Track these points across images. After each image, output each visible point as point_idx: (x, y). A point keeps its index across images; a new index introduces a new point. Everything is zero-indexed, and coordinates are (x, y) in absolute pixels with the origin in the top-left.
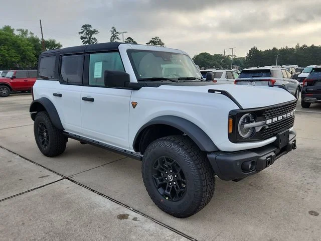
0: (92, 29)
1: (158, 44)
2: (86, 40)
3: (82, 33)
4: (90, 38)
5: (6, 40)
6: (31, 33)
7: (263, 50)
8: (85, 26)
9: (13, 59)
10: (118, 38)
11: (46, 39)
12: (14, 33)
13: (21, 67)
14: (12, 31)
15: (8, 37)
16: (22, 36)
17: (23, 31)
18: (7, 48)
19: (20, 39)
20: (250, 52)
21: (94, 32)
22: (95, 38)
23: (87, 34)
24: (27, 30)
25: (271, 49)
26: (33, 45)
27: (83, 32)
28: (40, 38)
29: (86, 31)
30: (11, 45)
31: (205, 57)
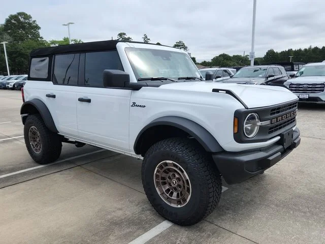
1: (182, 48)
20: (267, 53)
25: (287, 50)
29: (121, 38)
31: (224, 59)
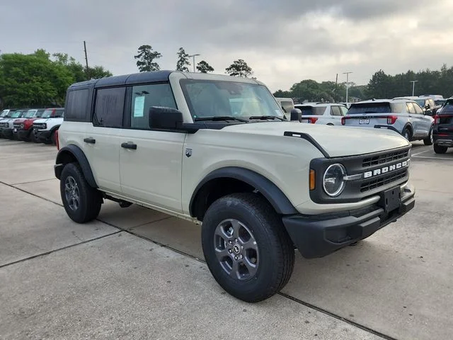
0: (152, 52)
1: (243, 70)
2: (144, 66)
3: (139, 57)
4: (149, 63)
5: (39, 68)
6: (72, 59)
7: (394, 75)
8: (143, 48)
9: (49, 94)
10: (187, 63)
11: (92, 66)
12: (50, 58)
13: (58, 104)
14: (47, 56)
15: (42, 65)
16: (60, 63)
17: (61, 56)
18: (40, 79)
19: (57, 68)
20: (374, 77)
21: (156, 55)
22: (156, 64)
23: (146, 58)
24: (66, 55)
25: (405, 73)
26: (74, 74)
27: (141, 55)
28: (84, 65)
29: (144, 54)
30: (46, 76)
31: (309, 86)
